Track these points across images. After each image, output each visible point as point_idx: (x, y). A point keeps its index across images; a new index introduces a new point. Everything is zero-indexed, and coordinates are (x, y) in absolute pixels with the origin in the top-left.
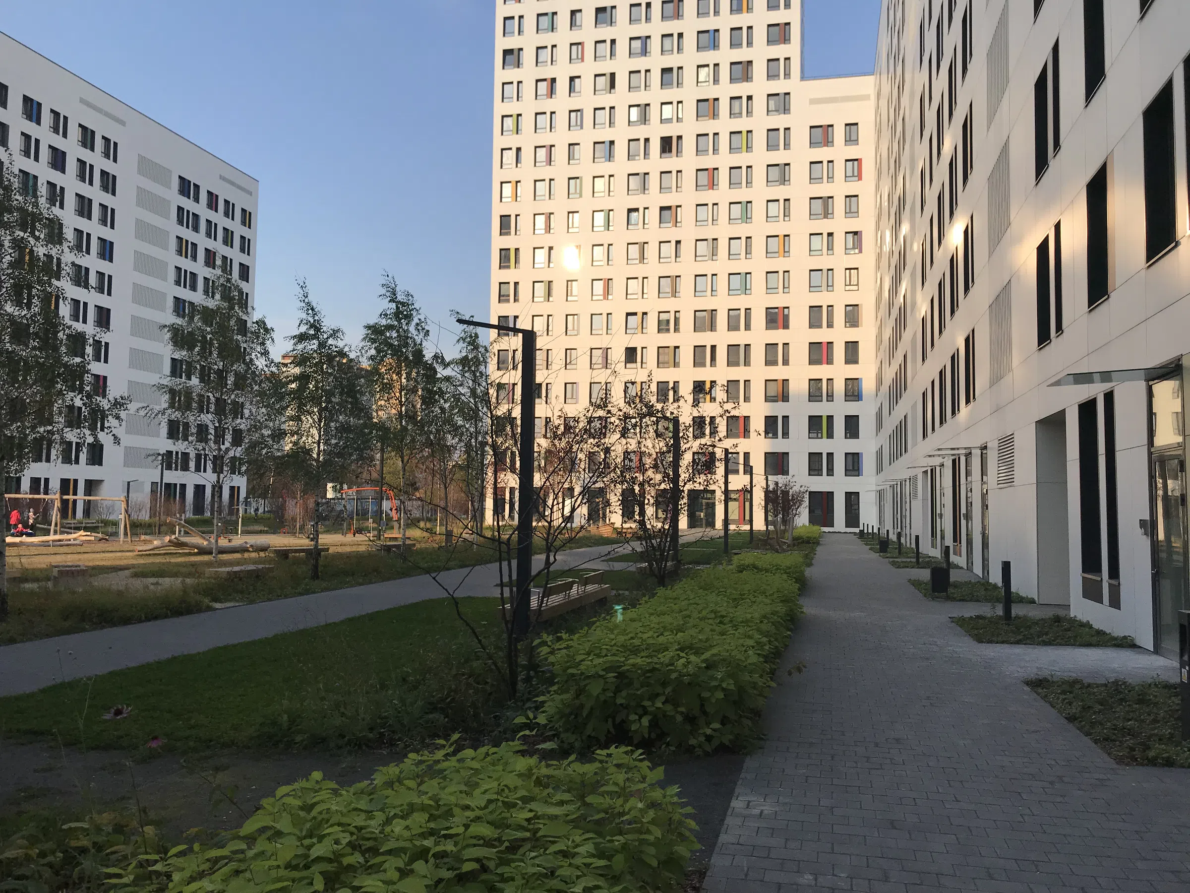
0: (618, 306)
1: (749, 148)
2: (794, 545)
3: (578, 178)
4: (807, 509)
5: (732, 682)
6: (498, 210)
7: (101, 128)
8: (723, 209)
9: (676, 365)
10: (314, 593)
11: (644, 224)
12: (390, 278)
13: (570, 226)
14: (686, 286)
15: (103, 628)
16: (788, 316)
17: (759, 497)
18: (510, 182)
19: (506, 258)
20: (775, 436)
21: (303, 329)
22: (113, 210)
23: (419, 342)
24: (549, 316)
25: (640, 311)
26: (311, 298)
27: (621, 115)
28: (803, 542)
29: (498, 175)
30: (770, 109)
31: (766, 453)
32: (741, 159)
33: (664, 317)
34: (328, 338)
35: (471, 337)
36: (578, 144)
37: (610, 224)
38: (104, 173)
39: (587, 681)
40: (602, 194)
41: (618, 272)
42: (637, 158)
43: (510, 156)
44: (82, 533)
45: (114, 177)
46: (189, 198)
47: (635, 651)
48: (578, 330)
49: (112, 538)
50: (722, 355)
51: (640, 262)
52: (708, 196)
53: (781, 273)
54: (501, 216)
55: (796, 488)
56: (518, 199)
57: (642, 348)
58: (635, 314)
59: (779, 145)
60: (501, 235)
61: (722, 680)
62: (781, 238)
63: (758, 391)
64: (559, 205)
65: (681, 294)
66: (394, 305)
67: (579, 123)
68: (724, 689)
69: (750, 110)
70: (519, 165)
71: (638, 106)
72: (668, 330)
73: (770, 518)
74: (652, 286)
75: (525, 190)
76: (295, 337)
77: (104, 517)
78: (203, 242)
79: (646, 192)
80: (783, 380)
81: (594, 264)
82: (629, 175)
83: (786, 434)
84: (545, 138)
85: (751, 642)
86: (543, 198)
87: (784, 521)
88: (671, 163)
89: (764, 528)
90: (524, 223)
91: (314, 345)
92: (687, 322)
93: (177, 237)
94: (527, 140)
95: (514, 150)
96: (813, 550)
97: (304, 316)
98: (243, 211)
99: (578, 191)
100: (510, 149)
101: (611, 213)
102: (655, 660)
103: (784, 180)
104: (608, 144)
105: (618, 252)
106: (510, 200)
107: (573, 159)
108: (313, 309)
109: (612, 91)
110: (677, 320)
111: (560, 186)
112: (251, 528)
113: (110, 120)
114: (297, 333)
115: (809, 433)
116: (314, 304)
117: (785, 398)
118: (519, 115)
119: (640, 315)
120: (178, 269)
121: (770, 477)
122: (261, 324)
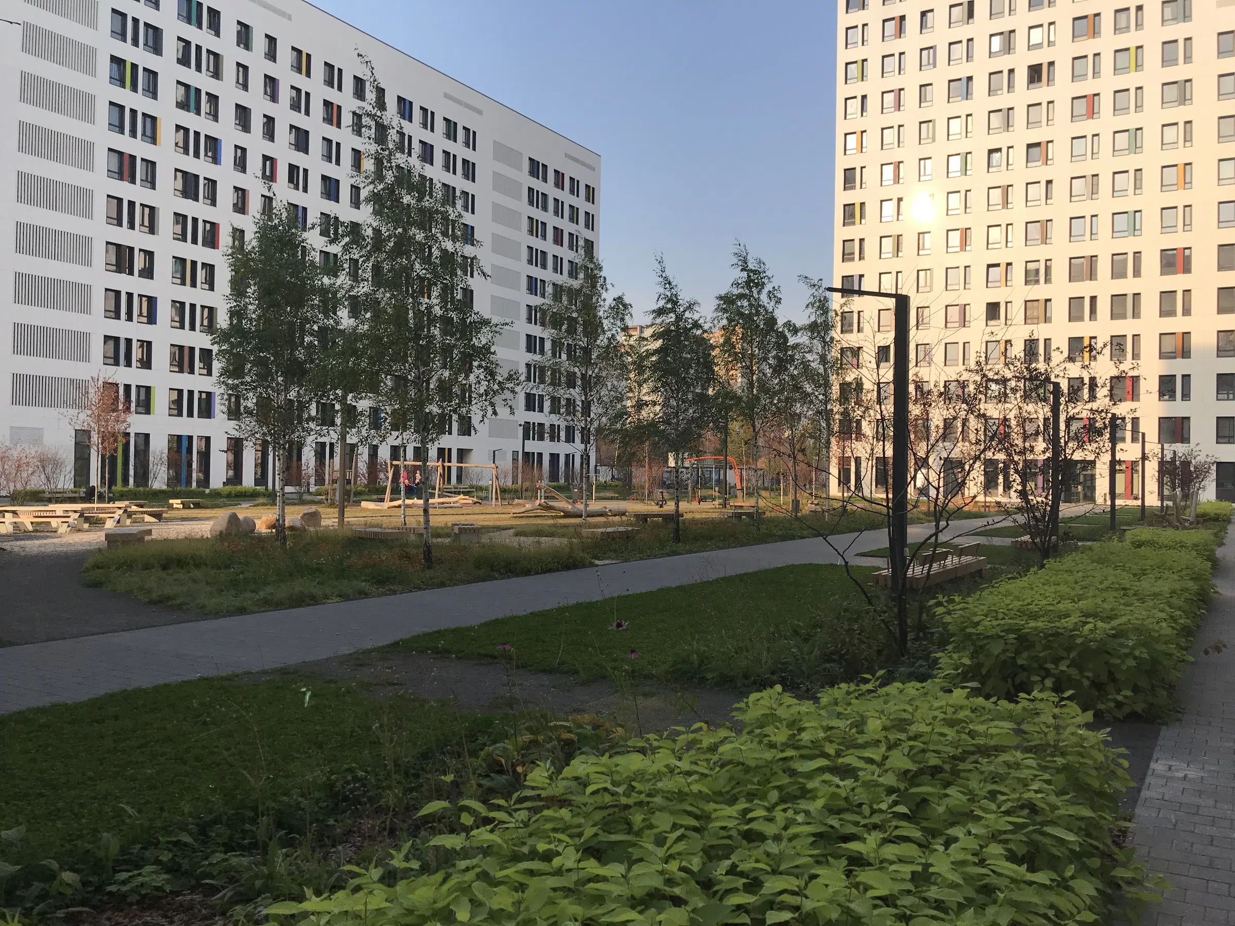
0: (977, 256)
1: (1139, 66)
2: (1198, 523)
3: (930, 121)
4: (1215, 483)
5: (1145, 650)
6: (841, 163)
7: (462, 119)
8: (1106, 140)
9: (1047, 320)
10: (680, 554)
11: (1008, 164)
12: (742, 248)
13: (922, 173)
14: (1059, 231)
16: (1189, 257)
17: (1152, 468)
18: (855, 133)
19: (851, 213)
20: (1172, 397)
21: (661, 303)
22: (473, 196)
23: (771, 310)
24: (897, 273)
25: (1003, 261)
26: (669, 273)
27: (980, 48)
28: (1210, 519)
29: (841, 126)
30: (1165, 18)
31: (1160, 418)
32: (1130, 80)
33: (1031, 266)
34: (684, 311)
35: (820, 301)
36: (931, 84)
37: (968, 168)
38: (465, 162)
39: (985, 642)
40: (959, 136)
41: (977, 220)
42: (999, 92)
43: (854, 105)
44: (462, 496)
45: (474, 164)
46: (538, 178)
47: (1034, 616)
48: (931, 286)
49: (484, 502)
50: (1104, 306)
51: (1003, 208)
52: (1087, 127)
53: (1180, 209)
54: (845, 170)
55: (1201, 458)
56: (864, 150)
57: (1007, 303)
58: (998, 265)
59: (1177, 59)
60: (845, 189)
61: (1133, 648)
62: (1181, 168)
63: (1150, 347)
64: (909, 153)
65: (1053, 240)
66: (745, 274)
67: (931, 61)
68: (1135, 658)
69: (1139, 22)
70: (864, 114)
71: (1002, 33)
72: (1037, 282)
73: (1166, 492)
74: (1017, 234)
75: (873, 140)
76: (654, 311)
77: (474, 483)
78: (550, 219)
79: (1011, 129)
80: (1184, 333)
81: (950, 213)
82: (990, 112)
83: (1186, 396)
84: (893, 82)
85: (1163, 615)
86: (891, 146)
87: (1186, 497)
88: (1041, 93)
89: (1159, 503)
90: (870, 176)
91: (672, 317)
92: (1060, 271)
93: (529, 217)
94: (873, 86)
95: (859, 98)
96: (1224, 529)
97: (662, 290)
98: (587, 186)
99: (931, 135)
100: (855, 97)
101: (969, 156)
102: (1058, 624)
103: (1184, 99)
104: (964, 81)
105: (978, 199)
106: (855, 151)
107: (926, 101)
108: (670, 283)
109: (970, 21)
110: (1048, 269)
111: (910, 132)
112: (602, 494)
113: (471, 112)
114: (655, 307)
115: (1218, 393)
116: (671, 279)
117: (1185, 353)
118: (864, 60)
119: (1003, 266)
120: (530, 248)
121: (1166, 446)
122: (619, 300)
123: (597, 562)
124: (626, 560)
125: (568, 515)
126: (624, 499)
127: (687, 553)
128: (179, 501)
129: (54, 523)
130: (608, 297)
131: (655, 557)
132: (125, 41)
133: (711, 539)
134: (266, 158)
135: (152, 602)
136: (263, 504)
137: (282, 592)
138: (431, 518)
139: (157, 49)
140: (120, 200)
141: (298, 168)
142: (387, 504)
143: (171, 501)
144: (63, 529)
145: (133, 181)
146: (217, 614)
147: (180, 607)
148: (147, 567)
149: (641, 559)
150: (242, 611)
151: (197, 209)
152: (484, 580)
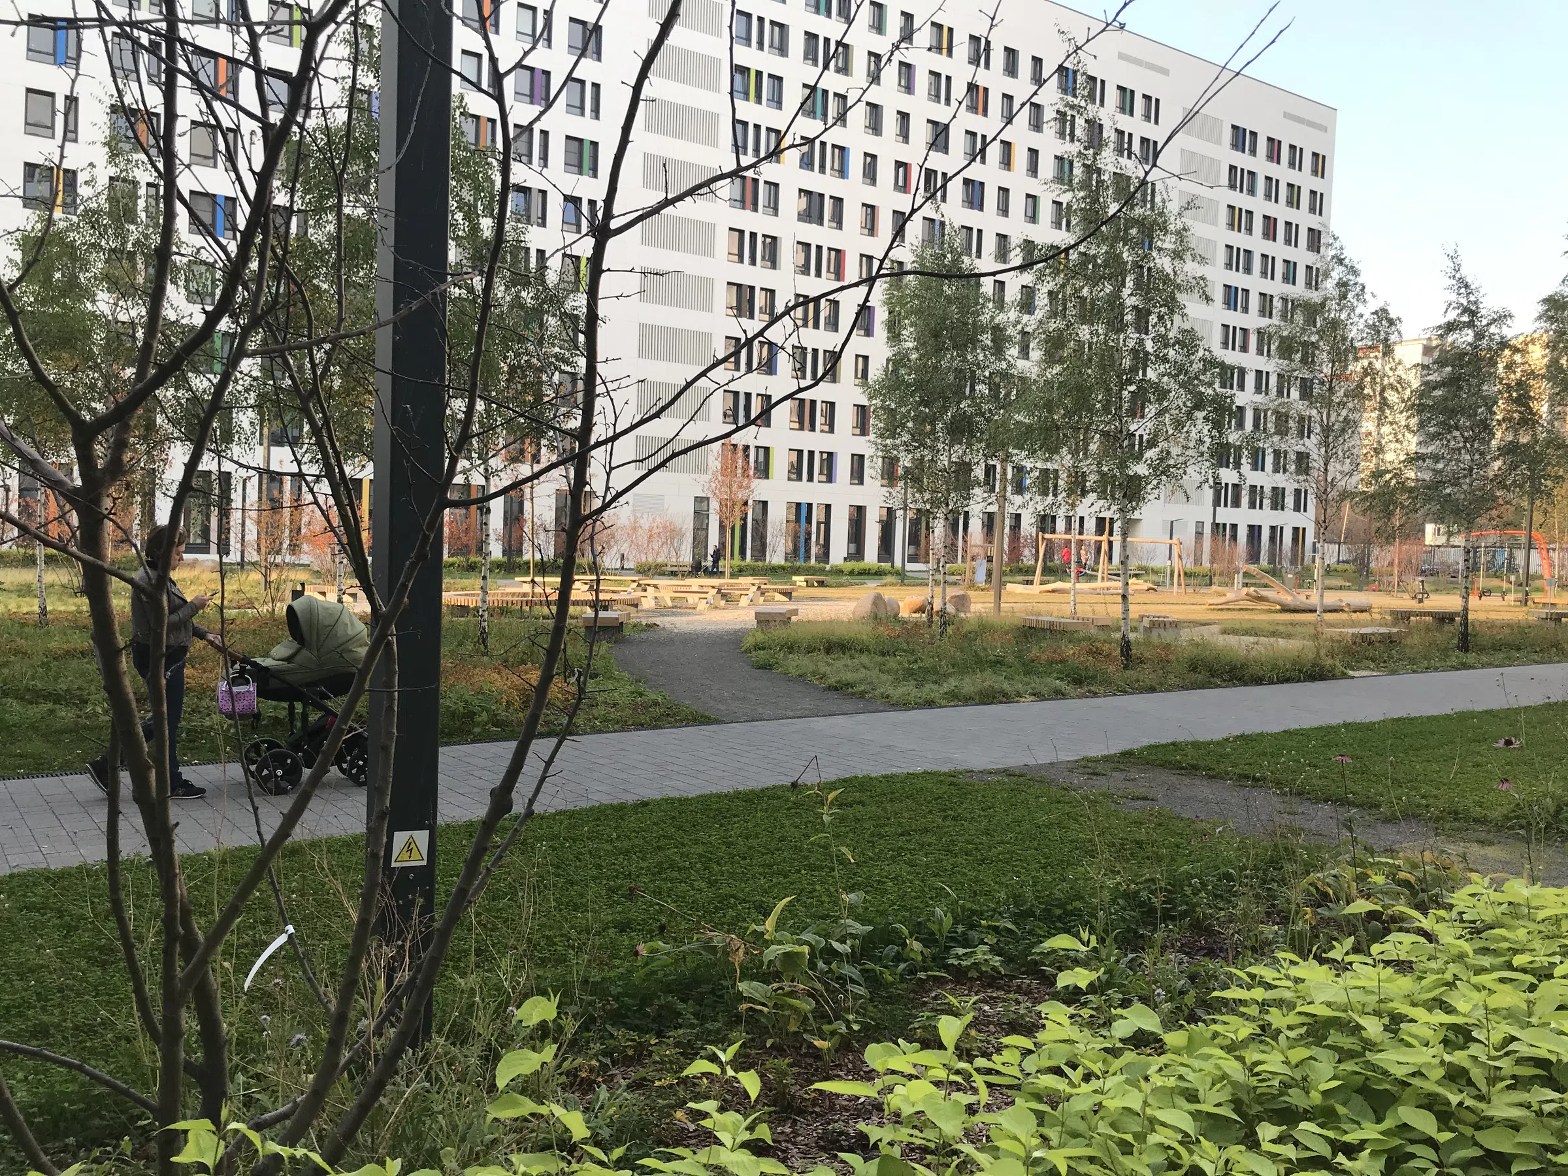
7: (1142, 85)
15: (1235, 686)
21: (1452, 315)
26: (1464, 272)
34: (1488, 325)
38: (1144, 141)
45: (1156, 144)
46: (1244, 152)
49: (1160, 588)
76: (1440, 327)
78: (1259, 206)
91: (1468, 336)
93: (1229, 206)
97: (1453, 297)
98: (1315, 155)
108: (1467, 286)
113: (1154, 73)
114: (1442, 321)
116: (1469, 280)
120: (1229, 247)
122: (1382, 313)
123: (1351, 673)
124: (1393, 672)
125: (1286, 609)
126: (1360, 590)
127: (1483, 667)
128: (802, 578)
129: (692, 599)
130: (1366, 311)
131: (1436, 669)
132: (750, 45)
133: (1519, 649)
134: (899, 164)
135: (830, 688)
136: (892, 584)
137: (968, 685)
138: (1131, 607)
139: (782, 50)
140: (741, 232)
141: (935, 172)
142: (1036, 588)
143: (794, 578)
144: (702, 606)
145: (755, 210)
146: (904, 705)
147: (862, 695)
148: (809, 650)
149: (1415, 672)
150: (930, 704)
151: (821, 235)
152: (1203, 687)
